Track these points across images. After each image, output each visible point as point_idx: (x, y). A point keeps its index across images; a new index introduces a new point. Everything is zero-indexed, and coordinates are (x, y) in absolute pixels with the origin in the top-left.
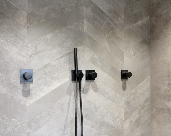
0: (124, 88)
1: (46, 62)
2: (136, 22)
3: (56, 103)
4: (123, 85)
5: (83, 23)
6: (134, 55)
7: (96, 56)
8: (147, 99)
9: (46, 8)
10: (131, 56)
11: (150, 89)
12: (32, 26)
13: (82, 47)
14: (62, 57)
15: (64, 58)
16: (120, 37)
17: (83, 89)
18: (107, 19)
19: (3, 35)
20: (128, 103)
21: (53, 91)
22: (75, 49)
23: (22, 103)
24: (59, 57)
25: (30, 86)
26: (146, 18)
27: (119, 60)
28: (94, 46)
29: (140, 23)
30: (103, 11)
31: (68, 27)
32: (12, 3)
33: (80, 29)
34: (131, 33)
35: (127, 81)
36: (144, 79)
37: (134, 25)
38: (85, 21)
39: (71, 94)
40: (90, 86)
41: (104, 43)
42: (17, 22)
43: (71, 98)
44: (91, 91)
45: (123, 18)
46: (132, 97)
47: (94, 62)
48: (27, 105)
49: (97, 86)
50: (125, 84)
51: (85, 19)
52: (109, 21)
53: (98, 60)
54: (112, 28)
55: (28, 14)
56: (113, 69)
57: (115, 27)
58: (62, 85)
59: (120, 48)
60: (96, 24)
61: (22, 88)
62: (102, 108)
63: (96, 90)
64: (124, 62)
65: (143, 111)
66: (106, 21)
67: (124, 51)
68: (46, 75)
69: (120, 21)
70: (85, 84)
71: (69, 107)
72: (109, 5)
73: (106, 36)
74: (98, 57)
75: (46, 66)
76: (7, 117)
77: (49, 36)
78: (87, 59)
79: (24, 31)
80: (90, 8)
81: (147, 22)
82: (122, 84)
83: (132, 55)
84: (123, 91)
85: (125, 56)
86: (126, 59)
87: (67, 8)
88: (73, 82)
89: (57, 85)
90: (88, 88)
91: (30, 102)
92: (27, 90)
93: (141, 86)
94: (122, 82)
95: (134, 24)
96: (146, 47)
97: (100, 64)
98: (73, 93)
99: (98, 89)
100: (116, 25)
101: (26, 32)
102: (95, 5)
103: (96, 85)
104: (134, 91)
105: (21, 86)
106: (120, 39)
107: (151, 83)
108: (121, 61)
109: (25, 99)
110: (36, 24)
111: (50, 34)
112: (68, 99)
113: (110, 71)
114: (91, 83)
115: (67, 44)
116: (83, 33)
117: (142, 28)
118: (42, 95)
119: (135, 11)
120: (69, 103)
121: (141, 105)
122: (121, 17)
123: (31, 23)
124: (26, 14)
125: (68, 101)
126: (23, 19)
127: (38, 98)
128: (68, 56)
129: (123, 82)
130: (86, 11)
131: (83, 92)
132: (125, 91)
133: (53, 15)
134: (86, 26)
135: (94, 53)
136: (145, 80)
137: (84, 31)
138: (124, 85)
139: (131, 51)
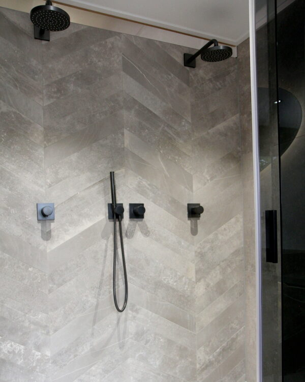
0: (194, 232)
1: (72, 192)
2: (213, 126)
3: (87, 250)
4: (191, 228)
5: (123, 134)
6: (212, 179)
7: (145, 183)
8: (236, 251)
9: (68, 118)
10: (206, 181)
11: (242, 235)
12: (50, 144)
13: (123, 170)
14: (94, 184)
15: (97, 187)
16: (184, 151)
17: (127, 232)
18: (163, 126)
19: (13, 159)
20: (201, 255)
21: (82, 234)
22: (111, 173)
23: (41, 248)
24: (89, 185)
25: (50, 225)
26: (234, 118)
27: (183, 187)
28: (140, 167)
29: (221, 126)
30: (155, 113)
31: (101, 141)
32: (23, 116)
33: (120, 144)
34: (203, 144)
35: (198, 221)
36: (231, 219)
37: (210, 131)
38: (126, 132)
39: (108, 238)
40: (137, 227)
41: (158, 163)
42: (30, 140)
43: (109, 244)
44: (139, 235)
45: (190, 121)
46: (208, 246)
47: (143, 192)
48: (48, 251)
49: (147, 228)
50: (196, 226)
51: (126, 129)
52: (166, 128)
53: (148, 189)
54: (170, 139)
55: (44, 128)
56: (173, 202)
57: (175, 137)
58: (94, 225)
59: (186, 169)
60: (144, 134)
61: (40, 228)
62: (157, 261)
63: (146, 233)
64: (192, 191)
65: (229, 269)
66: (161, 129)
67: (192, 173)
68: (72, 210)
69: (184, 126)
70: (129, 224)
71: (105, 257)
72: (165, 104)
73: (161, 151)
74: (149, 185)
75: (71, 199)
76: (23, 265)
77: (74, 157)
78: (131, 187)
79: (40, 152)
80: (133, 112)
81: (235, 124)
82: (190, 225)
83: (208, 180)
84: (192, 236)
85: (194, 182)
86: (196, 185)
87: (98, 115)
88: (110, 221)
89: (87, 224)
90: (134, 230)
91: (51, 247)
92: (47, 231)
93: (225, 229)
94: (189, 222)
95: (210, 129)
96: (233, 166)
97: (151, 194)
98: (112, 237)
99: (149, 231)
100: (178, 134)
101: (43, 153)
102: (141, 106)
103: (146, 225)
104: (211, 236)
105: (39, 226)
106: (186, 154)
107: (244, 224)
108: (187, 190)
109: (45, 243)
110: (56, 141)
111: (76, 154)
112: (104, 245)
113: (169, 205)
114: (139, 222)
115: (100, 166)
116: (123, 149)
117: (226, 135)
118: (68, 238)
119: (212, 108)
120: (106, 251)
121: (225, 260)
122: (186, 120)
123: (49, 141)
124: (42, 129)
125: (104, 247)
126: (37, 136)
127: (62, 242)
128: (102, 184)
129: (191, 222)
130: (128, 116)
131: (126, 235)
132: (196, 237)
133: (79, 127)
134: (128, 139)
135: (141, 178)
136: (233, 220)
137: (125, 146)
138: (193, 227)
139: (204, 174)
